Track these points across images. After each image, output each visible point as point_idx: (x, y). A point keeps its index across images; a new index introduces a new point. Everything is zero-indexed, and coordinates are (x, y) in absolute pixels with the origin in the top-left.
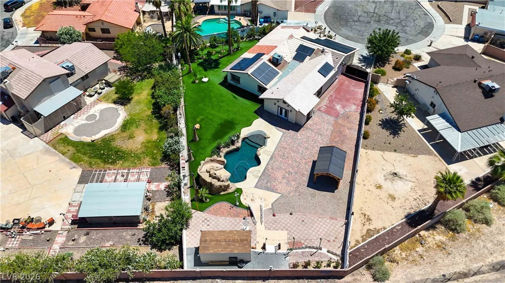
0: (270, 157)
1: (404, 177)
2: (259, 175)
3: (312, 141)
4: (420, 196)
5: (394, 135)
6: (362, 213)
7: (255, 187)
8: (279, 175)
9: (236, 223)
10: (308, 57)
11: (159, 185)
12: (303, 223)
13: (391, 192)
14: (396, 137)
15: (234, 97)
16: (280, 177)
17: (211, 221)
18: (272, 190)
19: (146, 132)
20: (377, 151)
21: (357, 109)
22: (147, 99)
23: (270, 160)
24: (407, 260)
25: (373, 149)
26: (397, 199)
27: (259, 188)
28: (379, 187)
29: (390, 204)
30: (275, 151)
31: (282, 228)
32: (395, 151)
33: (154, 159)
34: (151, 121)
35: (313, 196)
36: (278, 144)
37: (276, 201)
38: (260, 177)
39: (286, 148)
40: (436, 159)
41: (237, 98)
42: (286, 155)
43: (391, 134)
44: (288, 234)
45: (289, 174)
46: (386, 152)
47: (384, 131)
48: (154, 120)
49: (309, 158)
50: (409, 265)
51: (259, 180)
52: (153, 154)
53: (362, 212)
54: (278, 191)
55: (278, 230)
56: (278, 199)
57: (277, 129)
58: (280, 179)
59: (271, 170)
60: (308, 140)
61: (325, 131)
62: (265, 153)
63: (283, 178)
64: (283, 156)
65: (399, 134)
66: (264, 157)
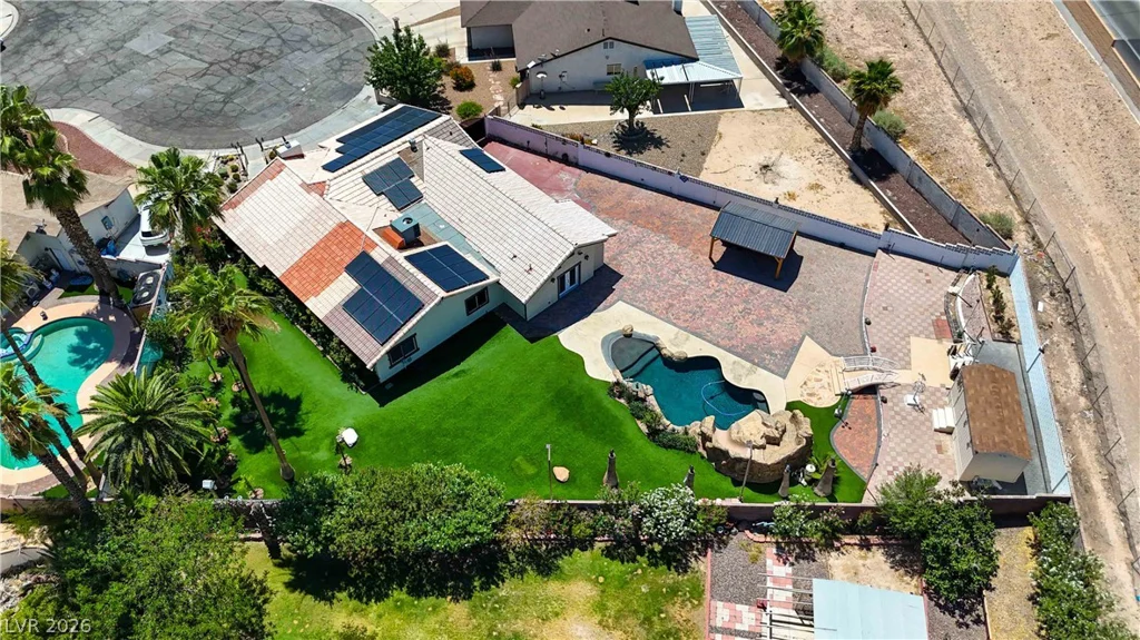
0: (693, 337)
1: (773, 158)
2: (748, 365)
3: (654, 258)
4: (813, 156)
5: (662, 144)
7: (784, 377)
8: (749, 331)
9: (898, 418)
10: (412, 180)
11: (776, 580)
12: (890, 309)
13: (804, 184)
14: (668, 144)
15: (456, 375)
16: (757, 329)
17: (895, 464)
18: (792, 350)
19: (557, 614)
21: (570, 172)
22: (380, 616)
23: (704, 339)
26: (819, 183)
27: (788, 370)
28: (792, 196)
29: (830, 193)
30: (675, 325)
31: (903, 343)
32: (703, 154)
33: (674, 591)
34: (504, 601)
35: (810, 288)
36: (654, 315)
37: (824, 348)
38: (754, 364)
39: (671, 305)
40: (728, 115)
41: (463, 371)
42: (692, 307)
43: (656, 147)
44: (918, 336)
45: (750, 314)
46: (705, 165)
47: (647, 152)
48: (503, 593)
49: (706, 274)
51: (765, 368)
52: (655, 594)
54: (797, 339)
55: (909, 350)
56: (819, 343)
57: (606, 308)
58: (762, 330)
59: (734, 342)
60: (651, 265)
61: (628, 232)
62: (680, 343)
63: (760, 325)
64: (694, 314)
65: (660, 137)
66: (694, 348)
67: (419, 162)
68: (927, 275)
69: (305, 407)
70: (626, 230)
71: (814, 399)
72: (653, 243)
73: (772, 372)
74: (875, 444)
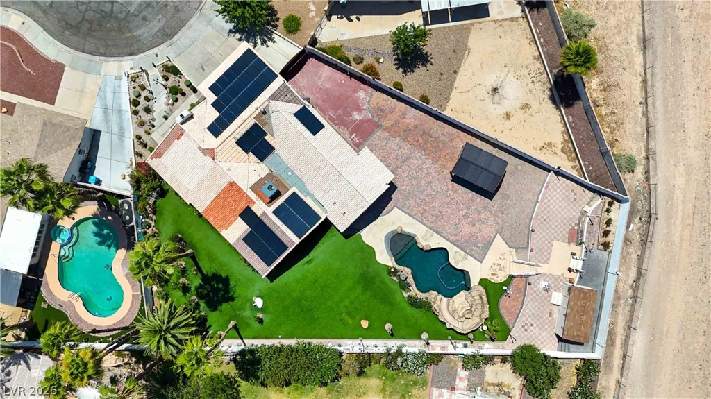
0: (435, 234)
1: (501, 80)
2: (463, 253)
3: (417, 172)
4: (529, 74)
5: (427, 61)
6: (541, 149)
7: (481, 262)
8: (467, 229)
9: (535, 294)
10: (266, 138)
11: (460, 378)
12: (547, 220)
13: (519, 105)
14: (432, 60)
15: (308, 262)
16: (471, 228)
17: (526, 322)
18: (488, 244)
19: (364, 394)
20: (451, 96)
21: (365, 90)
22: (289, 393)
23: (442, 236)
24: (614, 130)
25: (447, 99)
26: (528, 103)
27: (484, 257)
28: (508, 116)
29: (534, 113)
30: (426, 225)
31: (549, 245)
32: (455, 72)
33: (415, 383)
34: (341, 387)
35: (506, 197)
36: (415, 218)
37: (506, 243)
38: (466, 253)
39: (425, 210)
40: (477, 25)
41: (311, 259)
42: (436, 212)
43: (424, 65)
44: (558, 240)
45: (468, 217)
46: (456, 84)
47: (417, 70)
48: (341, 383)
49: (447, 186)
50: (622, 131)
51: (472, 256)
52: (406, 385)
53: (539, 148)
54: (492, 236)
55: (551, 251)
56: (504, 239)
57: (388, 213)
58: (474, 229)
59: (457, 238)
60: (415, 178)
61: (402, 150)
62: (428, 239)
63: (474, 225)
64: (437, 217)
65: (426, 54)
66: (435, 242)
67: (268, 122)
68: (575, 194)
69: (232, 283)
70: (401, 147)
71: (495, 277)
72: (417, 159)
73: (475, 258)
74: (520, 307)
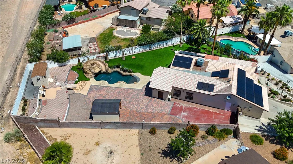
0: (118, 87)
1: (110, 161)
2: (101, 85)
3: (138, 103)
5: (163, 153)
6: (71, 135)
7: (91, 85)
8: (103, 92)
10: (218, 77)
12: (60, 104)
13: (93, 152)
14: (160, 155)
16: (101, 93)
17: (64, 72)
18: (90, 91)
20: (138, 141)
23: (114, 87)
24: (20, 155)
25: (140, 139)
26: (86, 156)
27: (90, 87)
28: (97, 144)
29: (81, 151)
30: (124, 88)
31: (58, 96)
32: (142, 154)
36: (130, 89)
37: (81, 94)
39: (127, 92)
43: (165, 151)
44: (53, 99)
46: (138, 148)
47: (166, 146)
50: (14, 156)
53: (72, 135)
54: (89, 94)
55: (56, 95)
56: (83, 95)
57: (144, 86)
58: (99, 94)
59: (106, 89)
60: (139, 101)
61: (152, 109)
62: (120, 84)
63: (100, 95)
64: (120, 92)
65: (166, 157)
66: (116, 85)
67: (223, 81)
70: (153, 110)
71: (83, 82)
72: (142, 108)
73: (94, 85)
